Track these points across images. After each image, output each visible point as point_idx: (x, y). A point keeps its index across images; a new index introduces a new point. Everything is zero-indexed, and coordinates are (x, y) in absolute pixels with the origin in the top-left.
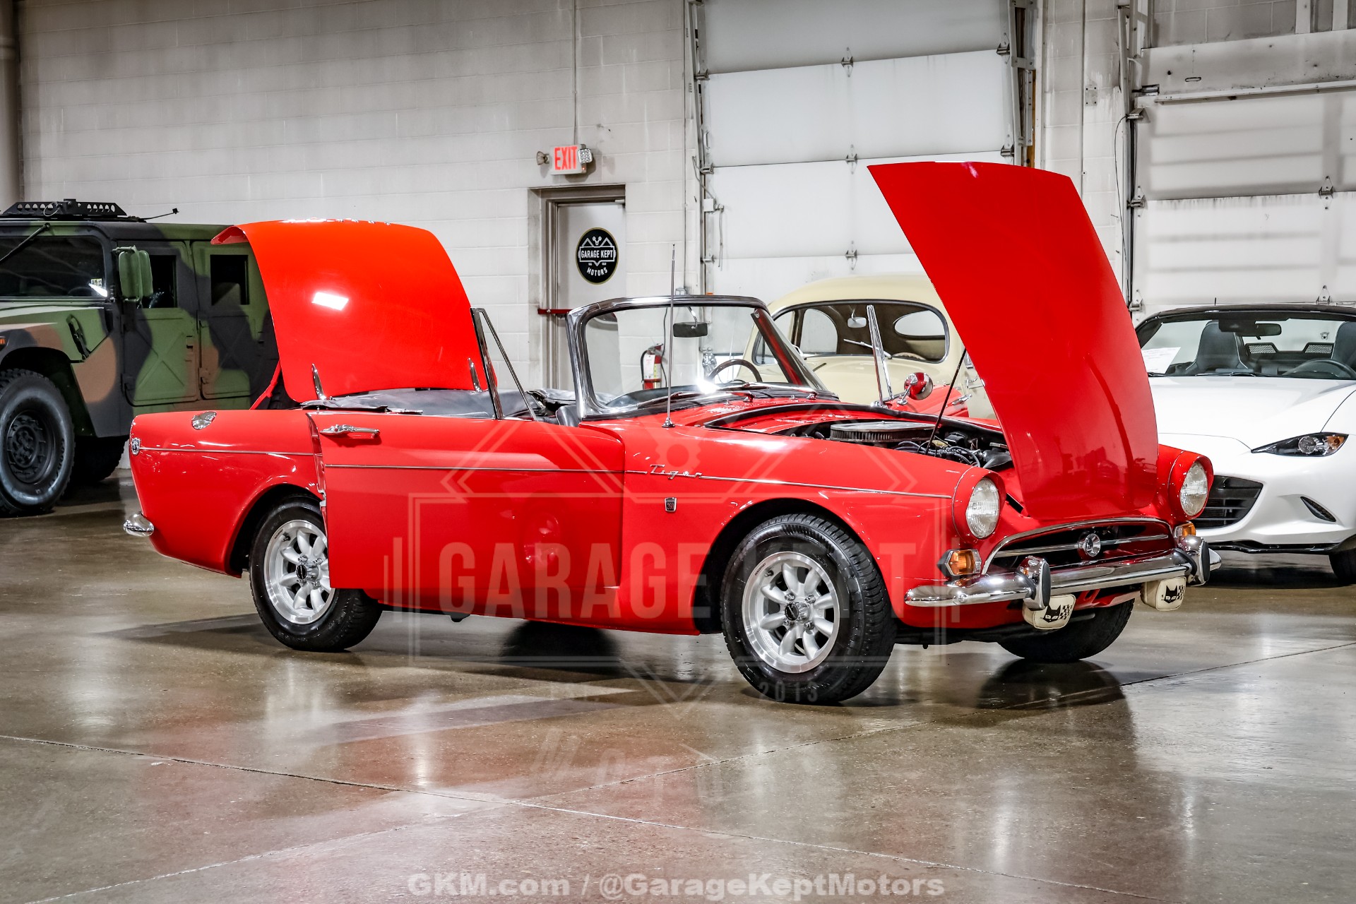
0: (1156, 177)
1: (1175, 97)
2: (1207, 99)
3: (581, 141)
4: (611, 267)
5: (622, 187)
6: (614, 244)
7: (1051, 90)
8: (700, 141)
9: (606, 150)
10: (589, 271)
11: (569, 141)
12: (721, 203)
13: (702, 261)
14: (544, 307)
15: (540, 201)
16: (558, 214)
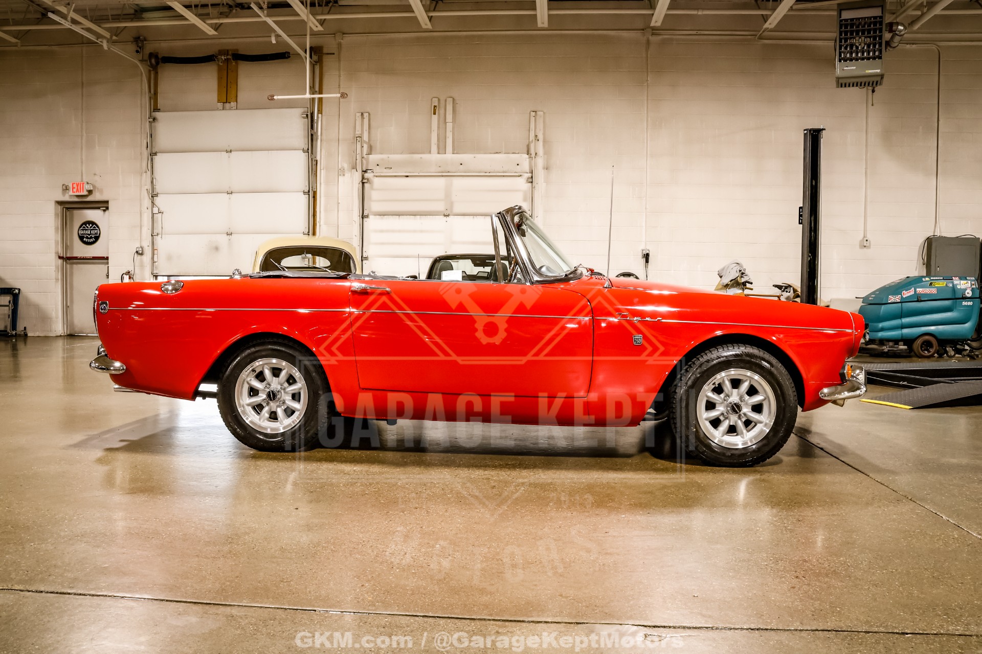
0: (373, 206)
1: (382, 174)
2: (395, 176)
3: (85, 180)
4: (97, 238)
5: (107, 202)
6: (98, 227)
7: (323, 169)
8: (152, 182)
9: (97, 185)
10: (85, 239)
11: (78, 180)
12: (162, 209)
13: (152, 235)
14: (62, 255)
15: (59, 207)
16: (68, 213)
